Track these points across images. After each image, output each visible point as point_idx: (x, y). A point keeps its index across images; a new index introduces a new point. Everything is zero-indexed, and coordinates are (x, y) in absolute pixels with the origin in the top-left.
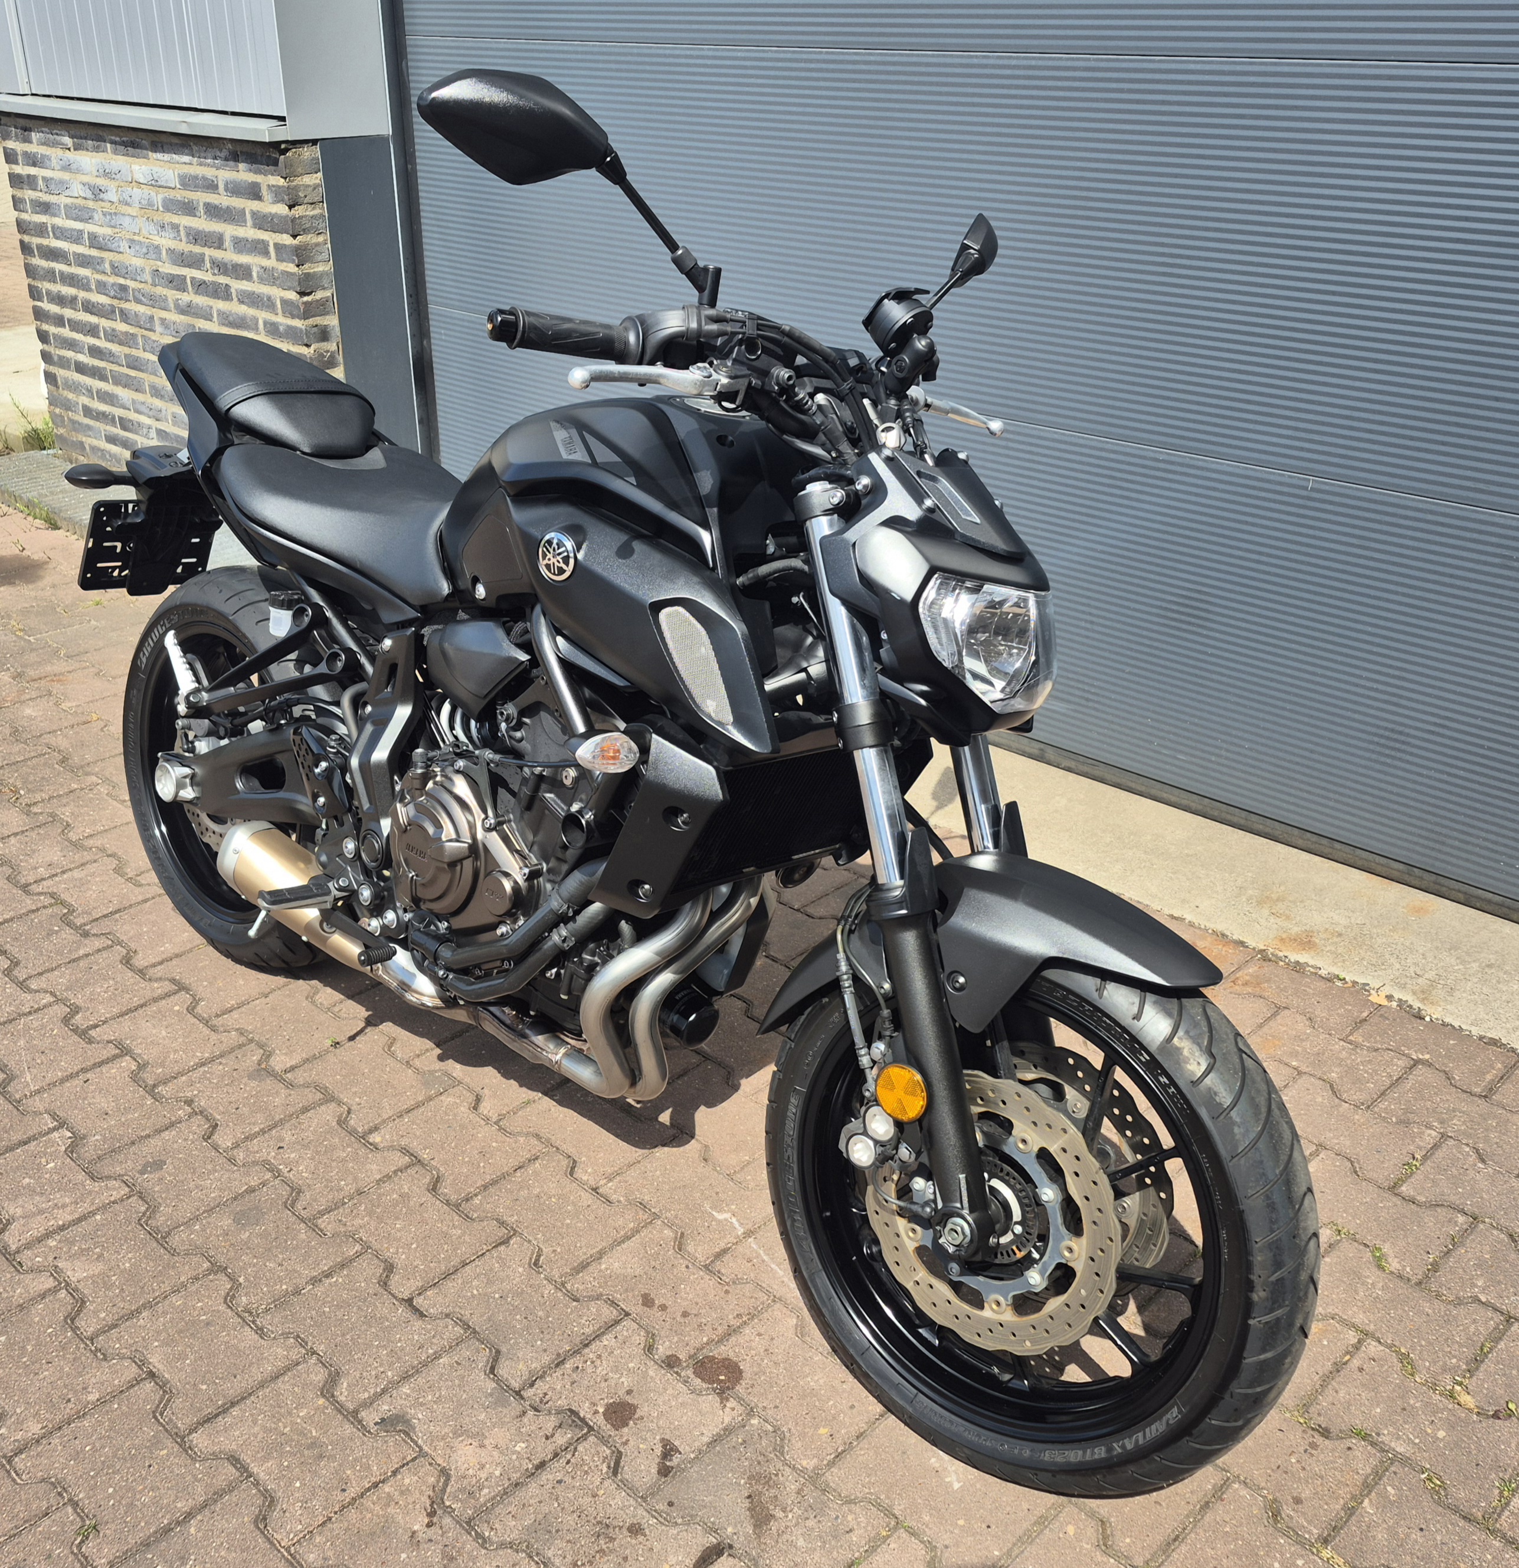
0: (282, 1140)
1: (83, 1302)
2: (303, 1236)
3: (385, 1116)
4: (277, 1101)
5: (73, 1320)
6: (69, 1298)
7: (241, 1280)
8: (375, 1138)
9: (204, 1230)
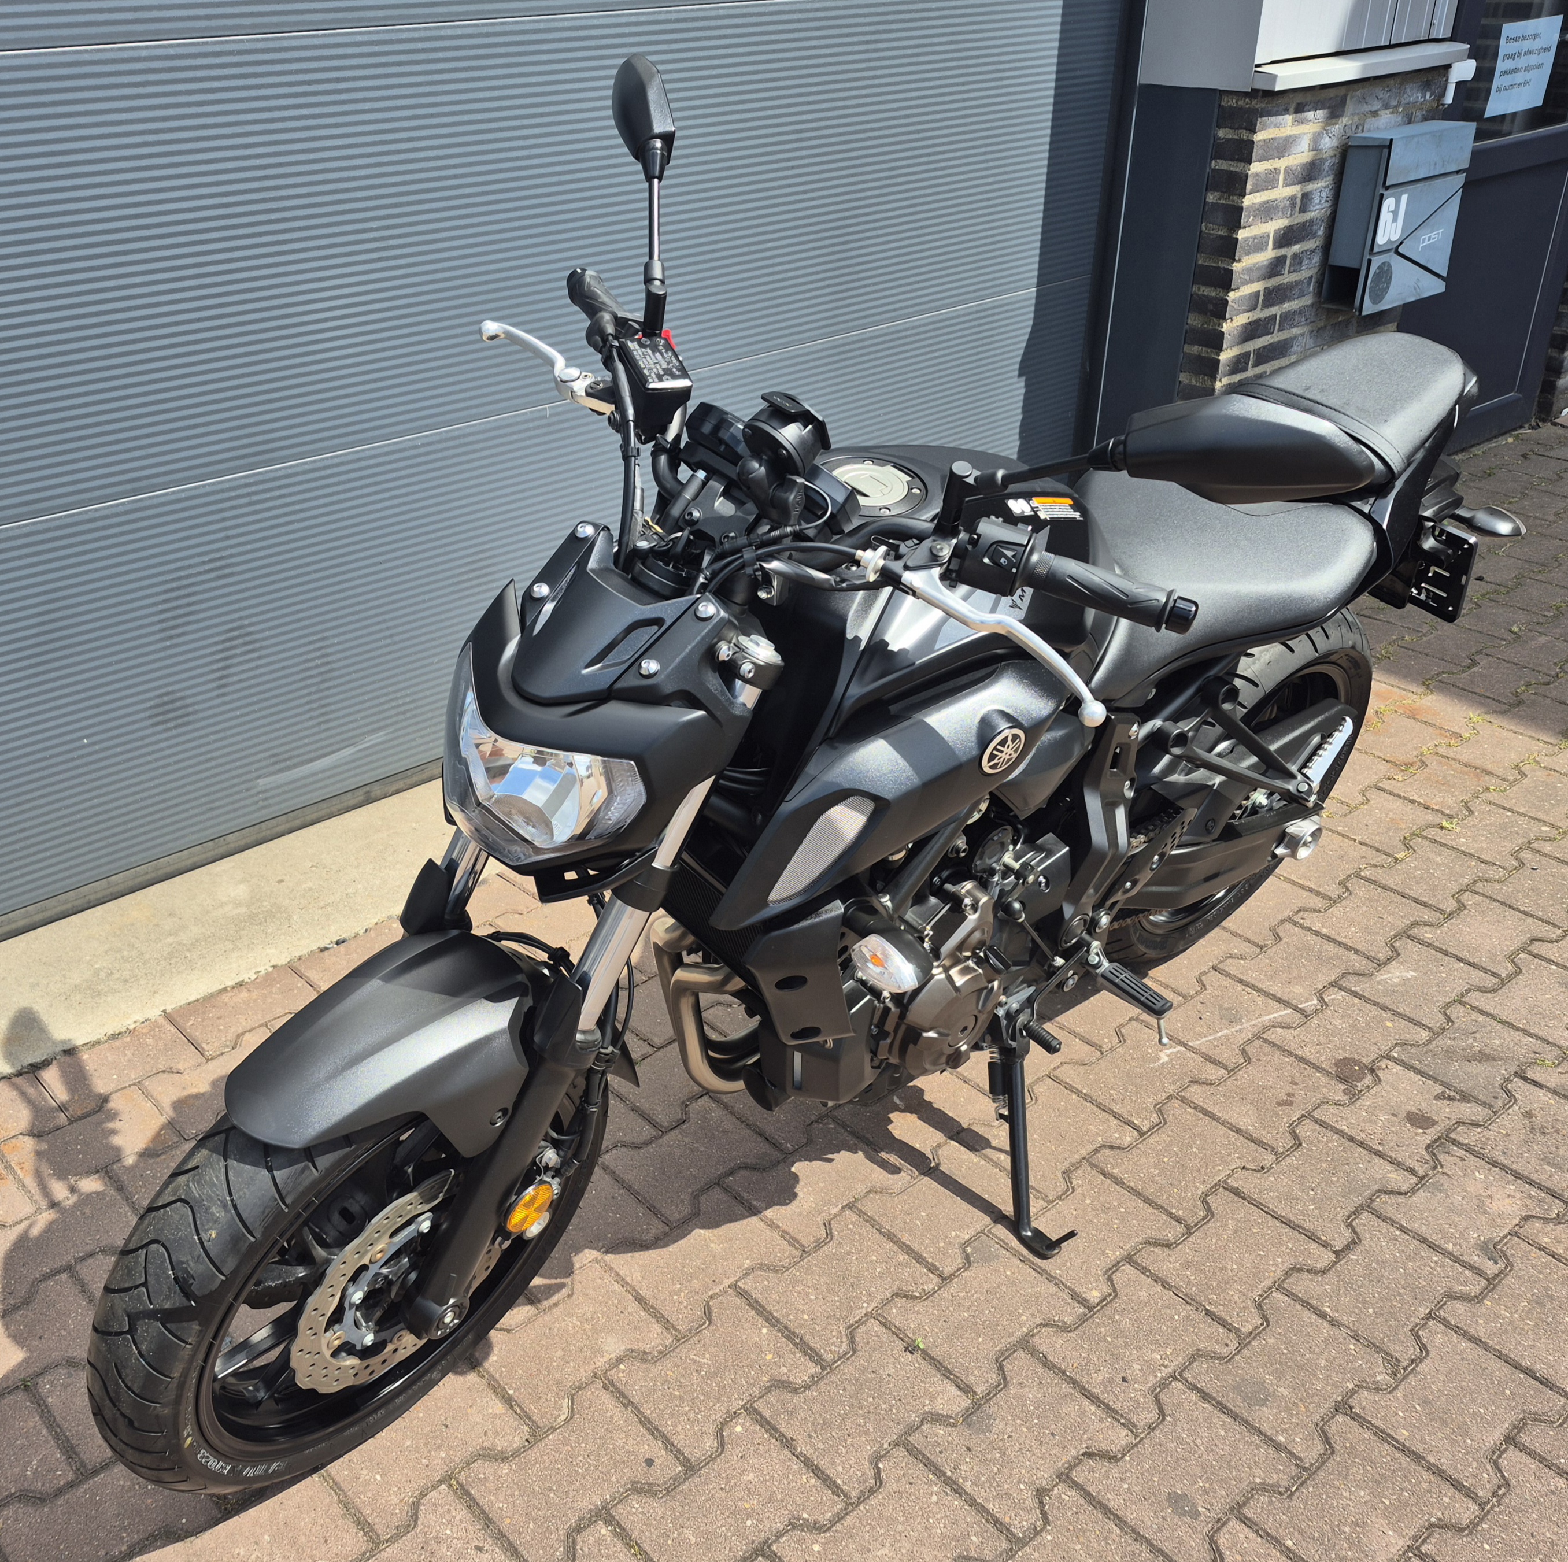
0: (1111, 1381)
1: (1432, 1525)
2: (1271, 1341)
3: (1053, 1289)
4: (1031, 1394)
5: (1462, 1530)
6: (1433, 1541)
7: (1351, 1386)
8: (1094, 1296)
9: (1283, 1430)
